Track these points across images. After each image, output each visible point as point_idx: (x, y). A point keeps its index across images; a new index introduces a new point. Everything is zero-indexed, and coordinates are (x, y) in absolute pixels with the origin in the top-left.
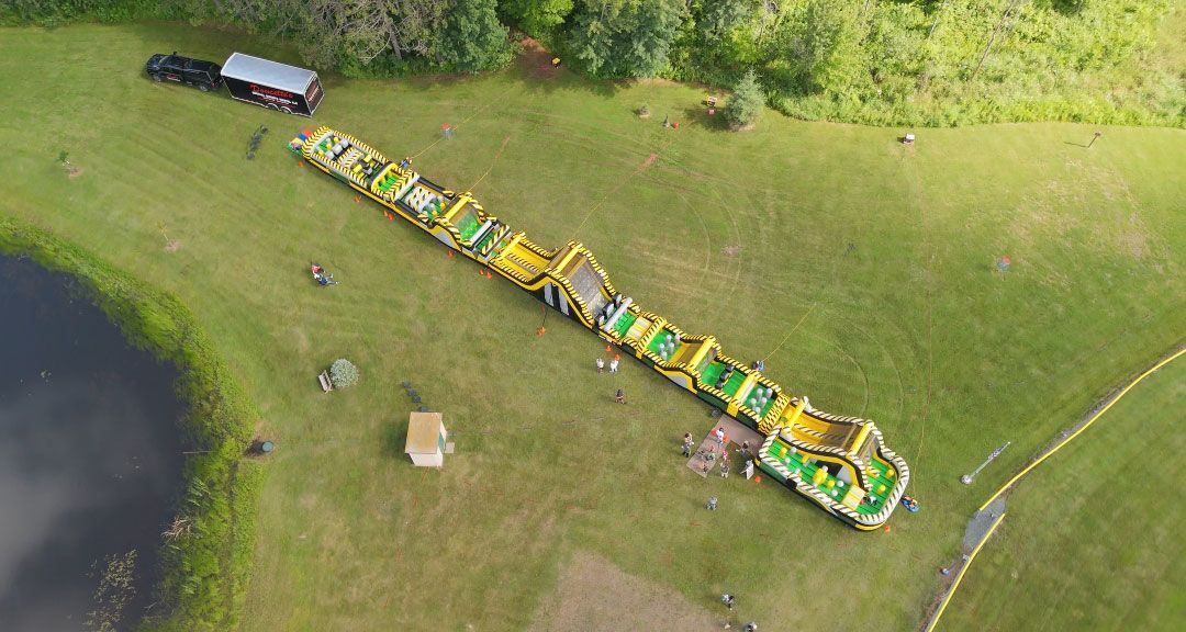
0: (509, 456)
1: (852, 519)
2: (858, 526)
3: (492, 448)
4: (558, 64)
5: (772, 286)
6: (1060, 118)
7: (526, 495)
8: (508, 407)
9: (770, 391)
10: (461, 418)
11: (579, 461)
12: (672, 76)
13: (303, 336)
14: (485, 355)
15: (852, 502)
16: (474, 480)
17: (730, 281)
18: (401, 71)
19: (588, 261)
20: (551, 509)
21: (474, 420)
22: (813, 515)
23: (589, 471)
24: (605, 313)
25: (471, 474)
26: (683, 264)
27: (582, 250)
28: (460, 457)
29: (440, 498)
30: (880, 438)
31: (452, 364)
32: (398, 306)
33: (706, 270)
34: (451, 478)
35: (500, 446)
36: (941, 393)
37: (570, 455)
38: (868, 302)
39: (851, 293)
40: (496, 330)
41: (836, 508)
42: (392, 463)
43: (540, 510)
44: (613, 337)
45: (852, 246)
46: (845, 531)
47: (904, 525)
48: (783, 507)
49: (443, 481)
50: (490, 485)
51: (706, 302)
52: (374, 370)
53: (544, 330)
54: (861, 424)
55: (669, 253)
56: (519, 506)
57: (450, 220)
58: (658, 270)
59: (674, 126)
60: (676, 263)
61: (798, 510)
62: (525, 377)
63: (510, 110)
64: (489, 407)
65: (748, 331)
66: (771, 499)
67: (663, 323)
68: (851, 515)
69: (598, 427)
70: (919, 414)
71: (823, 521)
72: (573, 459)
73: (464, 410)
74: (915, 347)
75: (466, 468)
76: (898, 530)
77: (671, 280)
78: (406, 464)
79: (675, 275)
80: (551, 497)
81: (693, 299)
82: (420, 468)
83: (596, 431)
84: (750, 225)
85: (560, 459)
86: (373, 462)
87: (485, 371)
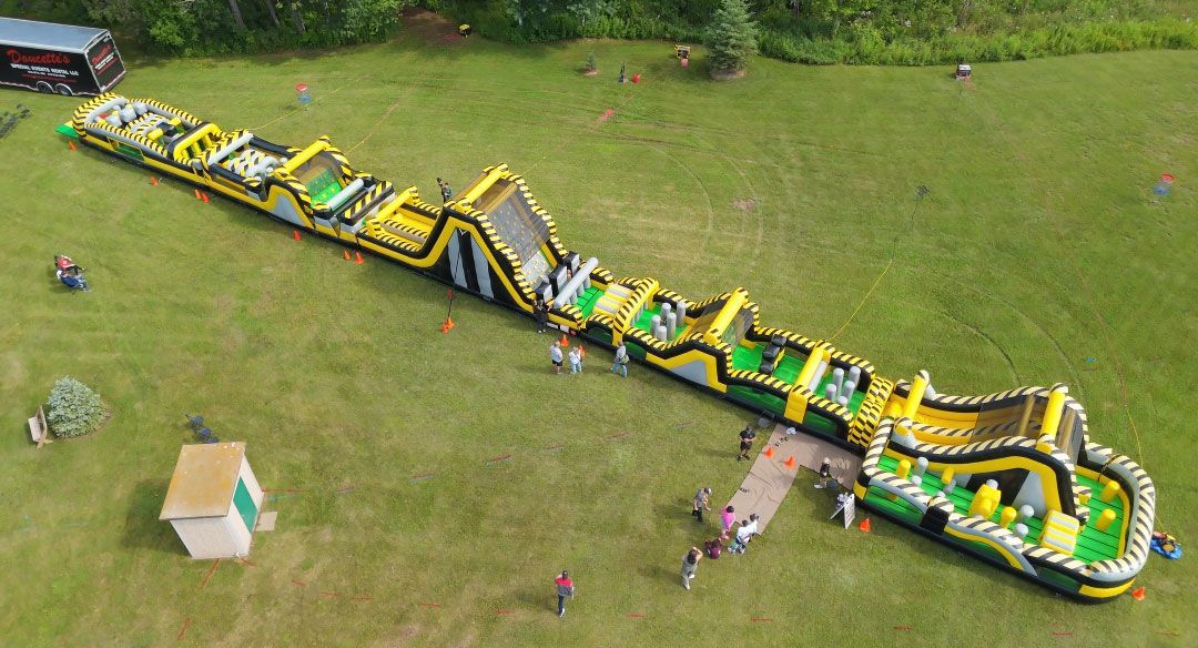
0: (386, 529)
1: (1074, 574)
2: (1086, 590)
3: (352, 515)
4: (468, 31)
5: (816, 245)
6: (1153, 44)
7: (417, 596)
8: (385, 444)
9: (856, 371)
10: (295, 469)
11: (521, 523)
12: (624, 32)
13: (17, 364)
14: (346, 369)
15: (1063, 541)
16: (310, 576)
17: (751, 243)
18: (243, 42)
19: (519, 193)
20: (468, 617)
21: (319, 470)
22: (987, 581)
23: (542, 539)
24: (553, 282)
25: (306, 566)
26: (673, 225)
27: (507, 174)
28: (286, 536)
29: (237, 615)
30: (1083, 417)
31: (286, 386)
32: (200, 310)
33: (709, 229)
34: (267, 576)
35: (369, 512)
36: (1138, 366)
37: (501, 513)
38: (972, 252)
39: (941, 244)
40: (368, 332)
41: (1037, 554)
42: (147, 557)
43: (445, 622)
44: (571, 318)
45: (923, 190)
46: (1059, 606)
47: (1167, 585)
48: (924, 571)
49: (246, 584)
50: (344, 583)
51: (717, 270)
52: (138, 406)
53: (451, 325)
54: (1042, 394)
55: (649, 214)
56: (401, 618)
57: (292, 173)
58: (633, 234)
59: (634, 80)
60: (662, 224)
61: (956, 575)
62: (417, 395)
63: (399, 78)
64: (350, 447)
65: (792, 303)
66: (898, 559)
67: (653, 287)
68: (1071, 566)
69: (555, 463)
70: (1114, 400)
71: (1011, 593)
72: (509, 521)
73: (303, 457)
74: (1067, 305)
75: (298, 554)
76: (1160, 596)
77: (657, 245)
78: (175, 557)
79: (663, 239)
80: (468, 594)
81: (696, 267)
82: (202, 563)
83: (551, 470)
84: (765, 174)
85: (484, 525)
86: (105, 561)
87: (344, 393)
